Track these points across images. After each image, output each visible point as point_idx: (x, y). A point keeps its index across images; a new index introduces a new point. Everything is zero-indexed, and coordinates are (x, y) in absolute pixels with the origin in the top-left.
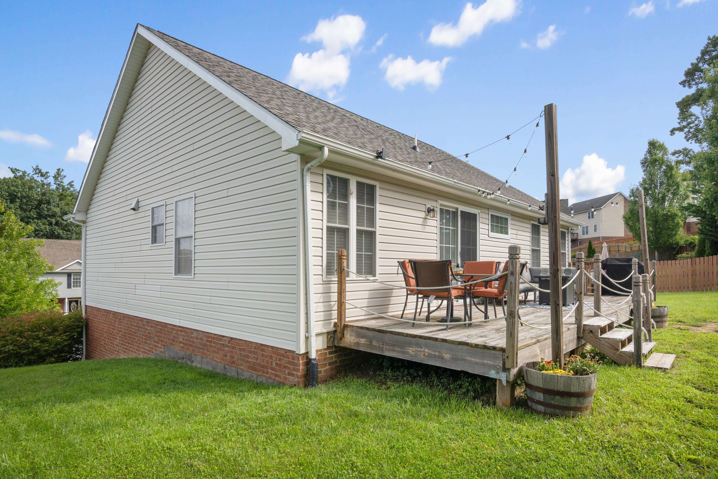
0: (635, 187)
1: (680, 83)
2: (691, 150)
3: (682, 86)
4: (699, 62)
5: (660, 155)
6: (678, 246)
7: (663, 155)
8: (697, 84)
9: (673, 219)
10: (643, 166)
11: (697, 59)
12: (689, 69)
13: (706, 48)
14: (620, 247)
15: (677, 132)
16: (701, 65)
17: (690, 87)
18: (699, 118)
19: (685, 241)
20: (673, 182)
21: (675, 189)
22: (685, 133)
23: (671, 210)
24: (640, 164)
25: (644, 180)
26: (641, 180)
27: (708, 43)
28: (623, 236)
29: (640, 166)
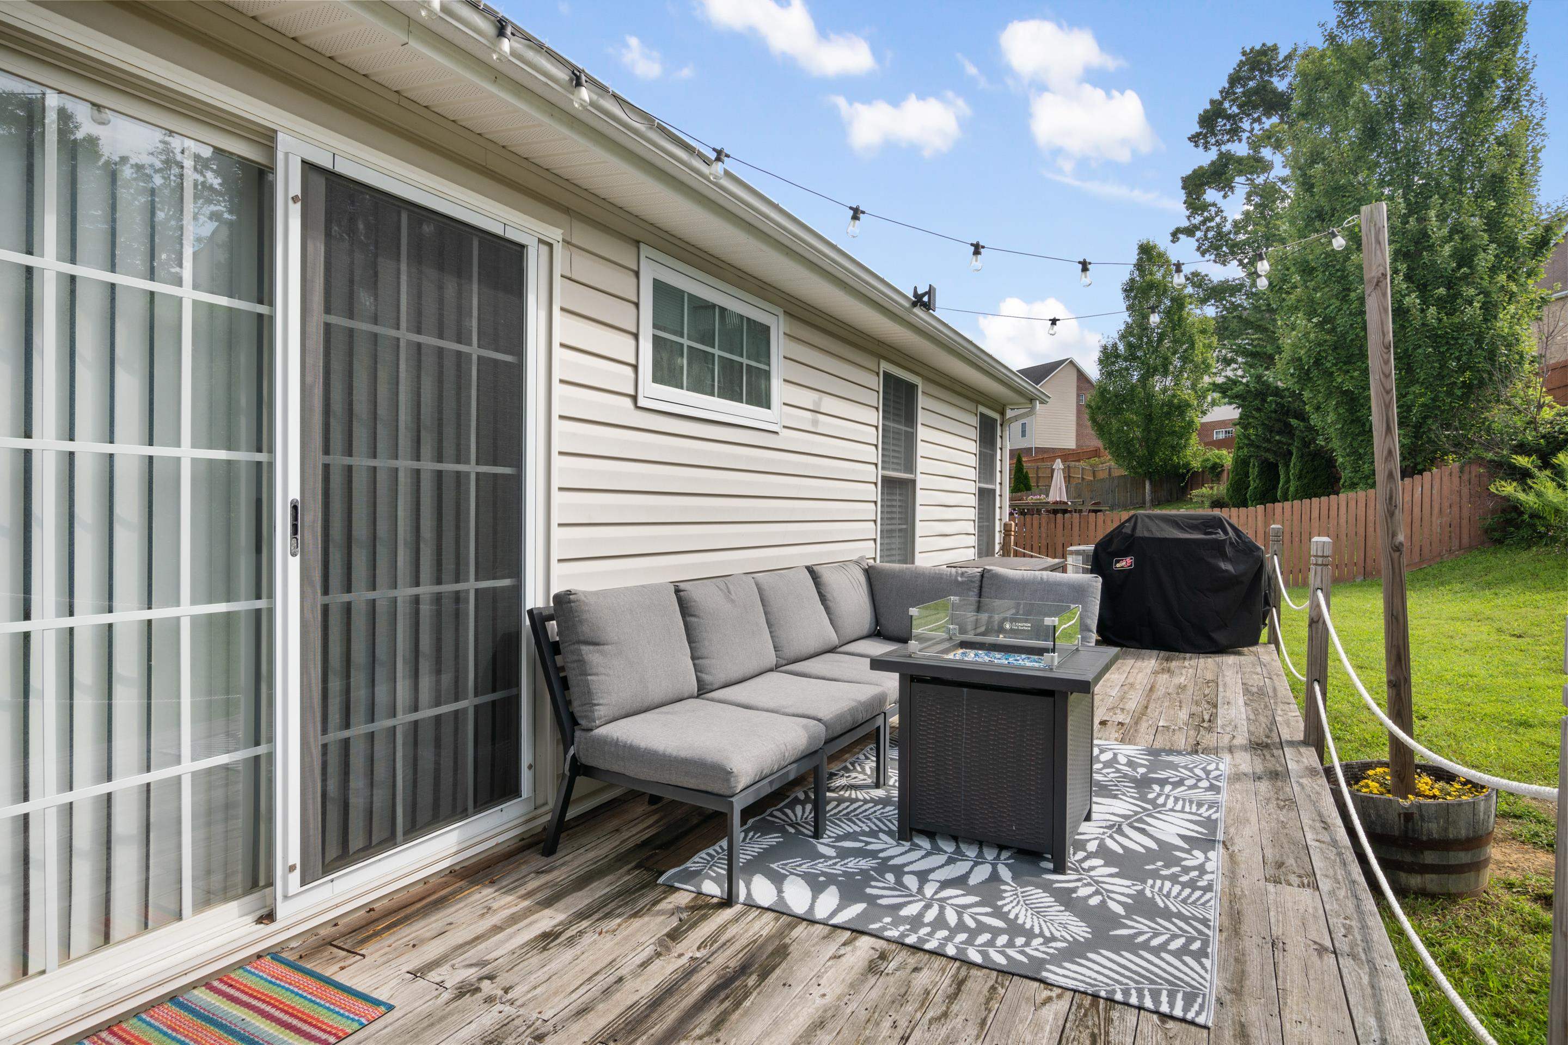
0: (1111, 342)
1: (1189, 139)
2: (1207, 276)
3: (1193, 144)
4: (1225, 99)
5: (1159, 276)
6: (1188, 471)
7: (1164, 277)
8: (1218, 143)
9: (1182, 414)
10: (1127, 297)
11: (1221, 92)
12: (1206, 111)
13: (1238, 72)
14: (1072, 470)
15: (1182, 237)
16: (1226, 105)
17: (1206, 148)
18: (1222, 211)
19: (1204, 461)
20: (1183, 334)
21: (1185, 351)
22: (1197, 240)
23: (1179, 393)
24: (1121, 291)
25: (1128, 327)
26: (1123, 327)
27: (1241, 61)
28: (1074, 447)
29: (1120, 296)
